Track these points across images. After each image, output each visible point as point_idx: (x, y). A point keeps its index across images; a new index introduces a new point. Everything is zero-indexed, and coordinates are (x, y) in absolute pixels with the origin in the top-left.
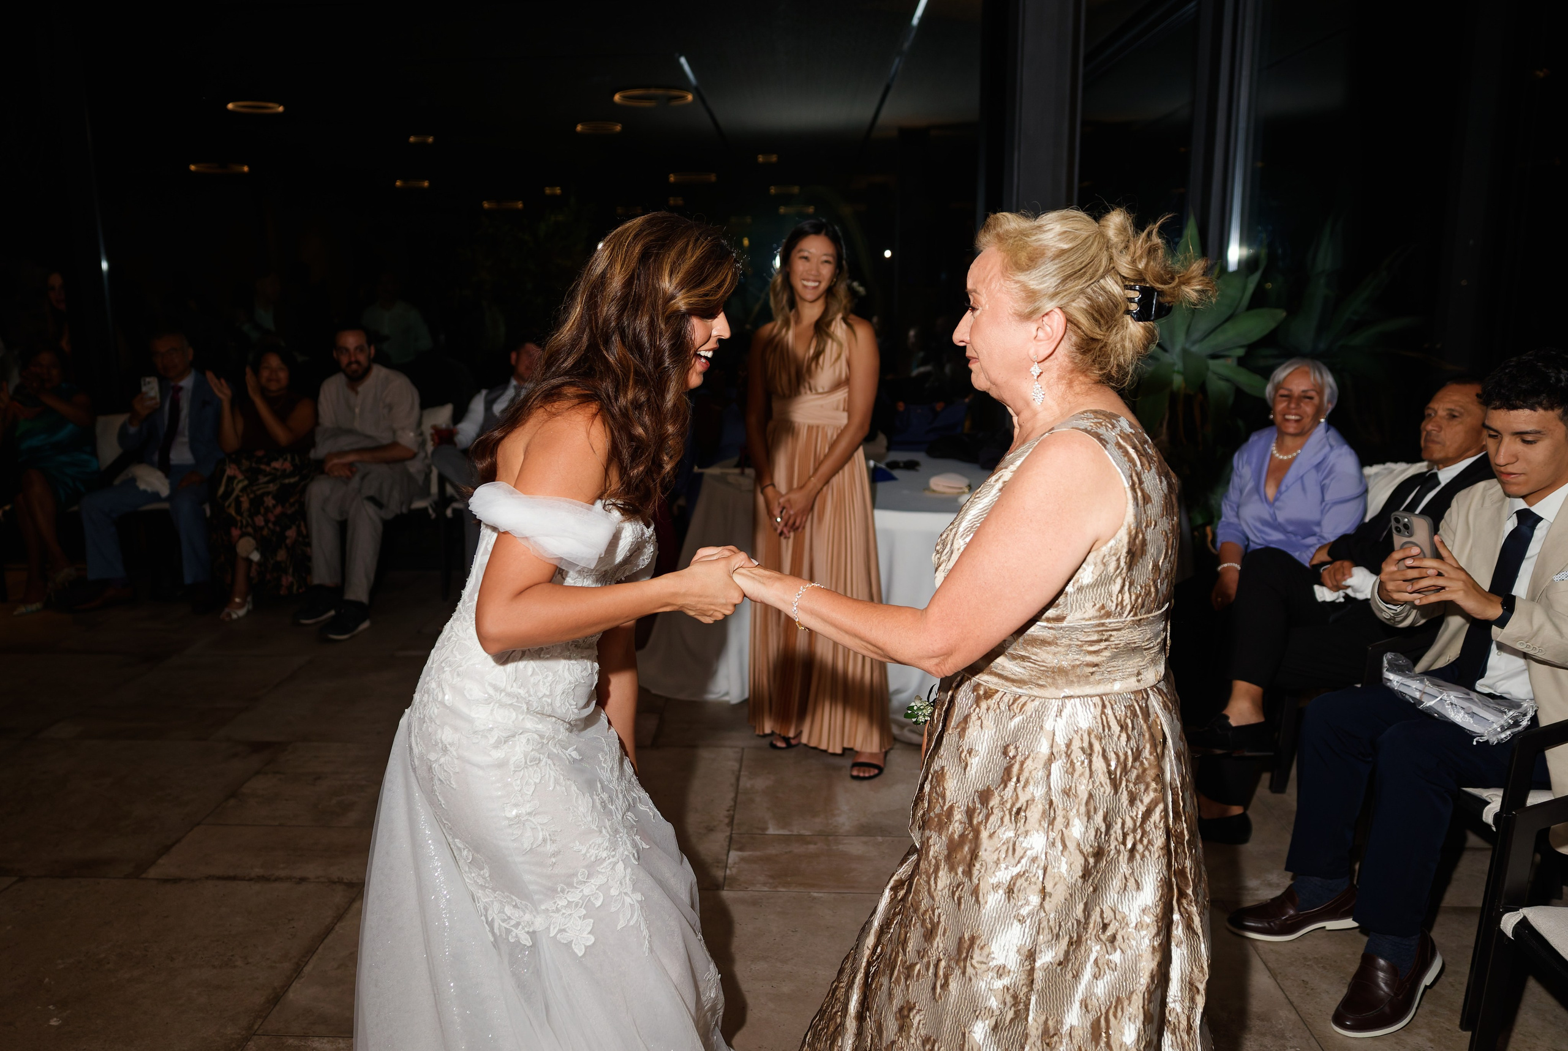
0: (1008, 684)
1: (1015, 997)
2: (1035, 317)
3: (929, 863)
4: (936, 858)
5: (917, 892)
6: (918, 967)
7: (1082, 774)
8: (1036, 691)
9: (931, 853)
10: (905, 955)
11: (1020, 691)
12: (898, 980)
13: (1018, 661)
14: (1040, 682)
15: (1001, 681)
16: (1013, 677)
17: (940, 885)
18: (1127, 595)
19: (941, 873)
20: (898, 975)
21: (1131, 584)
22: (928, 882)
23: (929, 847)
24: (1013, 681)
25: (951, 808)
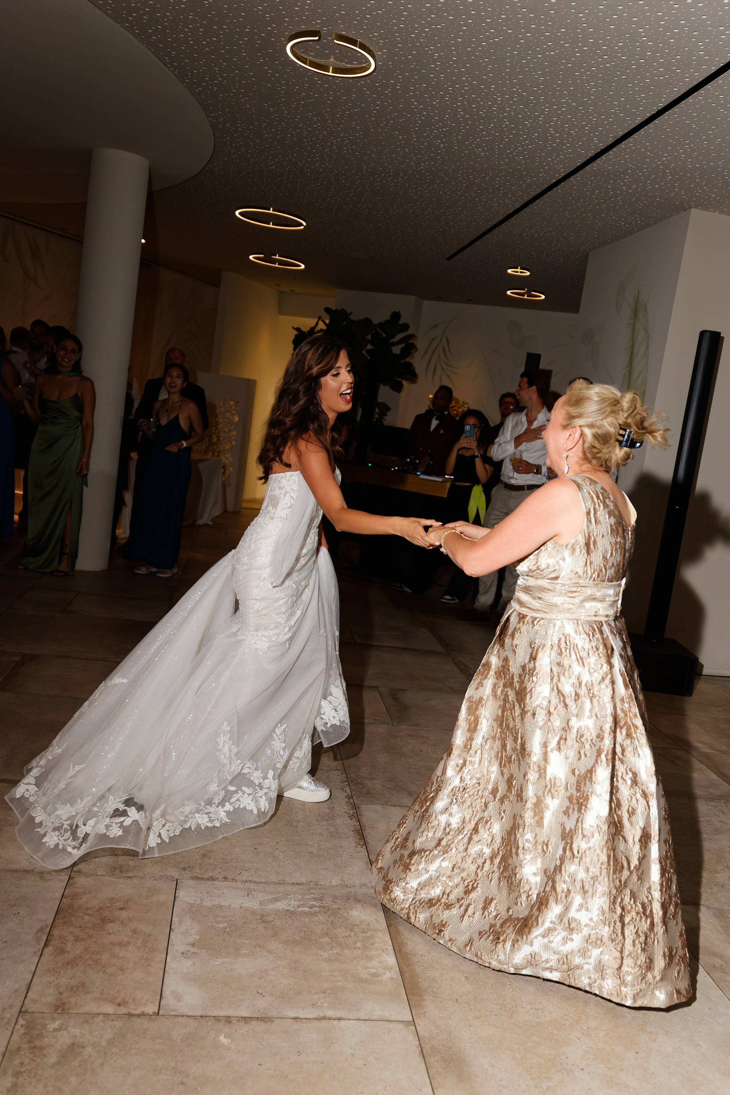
0: (532, 612)
1: (539, 767)
2: (569, 427)
3: (510, 704)
4: (512, 701)
5: (507, 720)
6: (513, 756)
7: (566, 656)
8: (543, 616)
9: (510, 699)
10: (506, 752)
11: (536, 615)
12: (505, 765)
13: (537, 600)
14: (546, 611)
15: (530, 611)
16: (534, 608)
17: (517, 714)
18: (589, 568)
19: (516, 708)
20: (505, 763)
21: (591, 563)
22: (511, 713)
23: (508, 696)
24: (534, 610)
25: (513, 675)
